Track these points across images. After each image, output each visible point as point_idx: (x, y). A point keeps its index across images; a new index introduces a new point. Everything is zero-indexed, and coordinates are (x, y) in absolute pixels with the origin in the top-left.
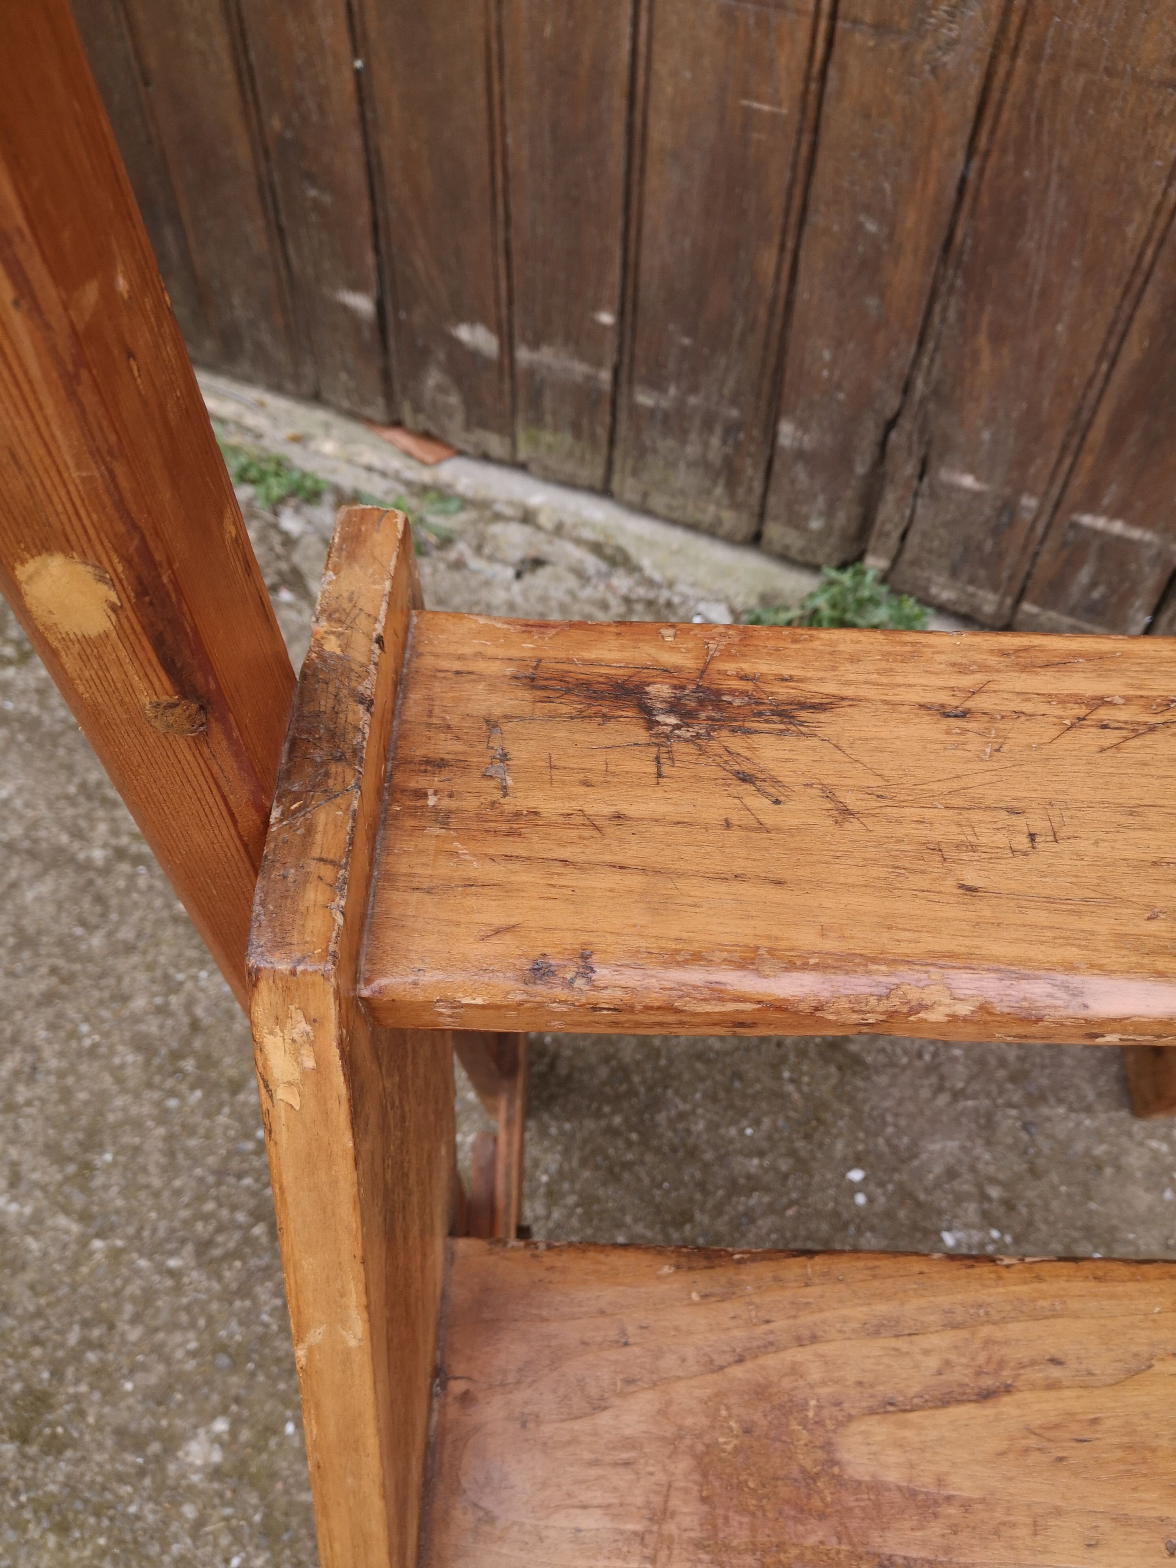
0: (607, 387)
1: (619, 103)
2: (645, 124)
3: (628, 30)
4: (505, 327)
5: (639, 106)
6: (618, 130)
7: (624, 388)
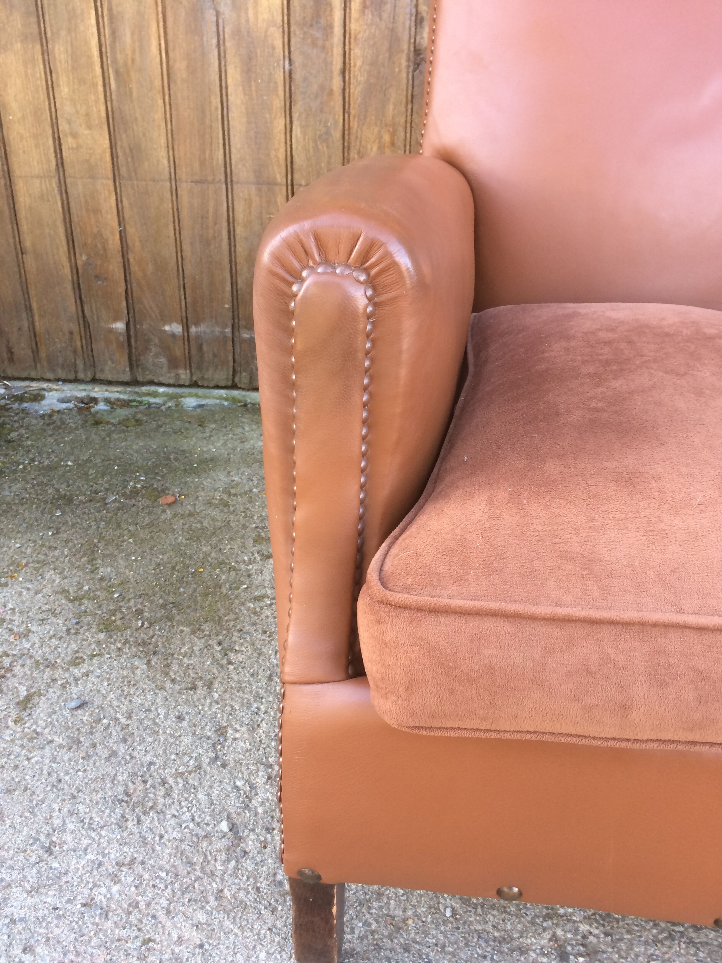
0: (230, 335)
1: (225, 224)
2: (234, 230)
3: (225, 200)
4: (185, 320)
5: (231, 225)
6: (225, 233)
7: (237, 334)
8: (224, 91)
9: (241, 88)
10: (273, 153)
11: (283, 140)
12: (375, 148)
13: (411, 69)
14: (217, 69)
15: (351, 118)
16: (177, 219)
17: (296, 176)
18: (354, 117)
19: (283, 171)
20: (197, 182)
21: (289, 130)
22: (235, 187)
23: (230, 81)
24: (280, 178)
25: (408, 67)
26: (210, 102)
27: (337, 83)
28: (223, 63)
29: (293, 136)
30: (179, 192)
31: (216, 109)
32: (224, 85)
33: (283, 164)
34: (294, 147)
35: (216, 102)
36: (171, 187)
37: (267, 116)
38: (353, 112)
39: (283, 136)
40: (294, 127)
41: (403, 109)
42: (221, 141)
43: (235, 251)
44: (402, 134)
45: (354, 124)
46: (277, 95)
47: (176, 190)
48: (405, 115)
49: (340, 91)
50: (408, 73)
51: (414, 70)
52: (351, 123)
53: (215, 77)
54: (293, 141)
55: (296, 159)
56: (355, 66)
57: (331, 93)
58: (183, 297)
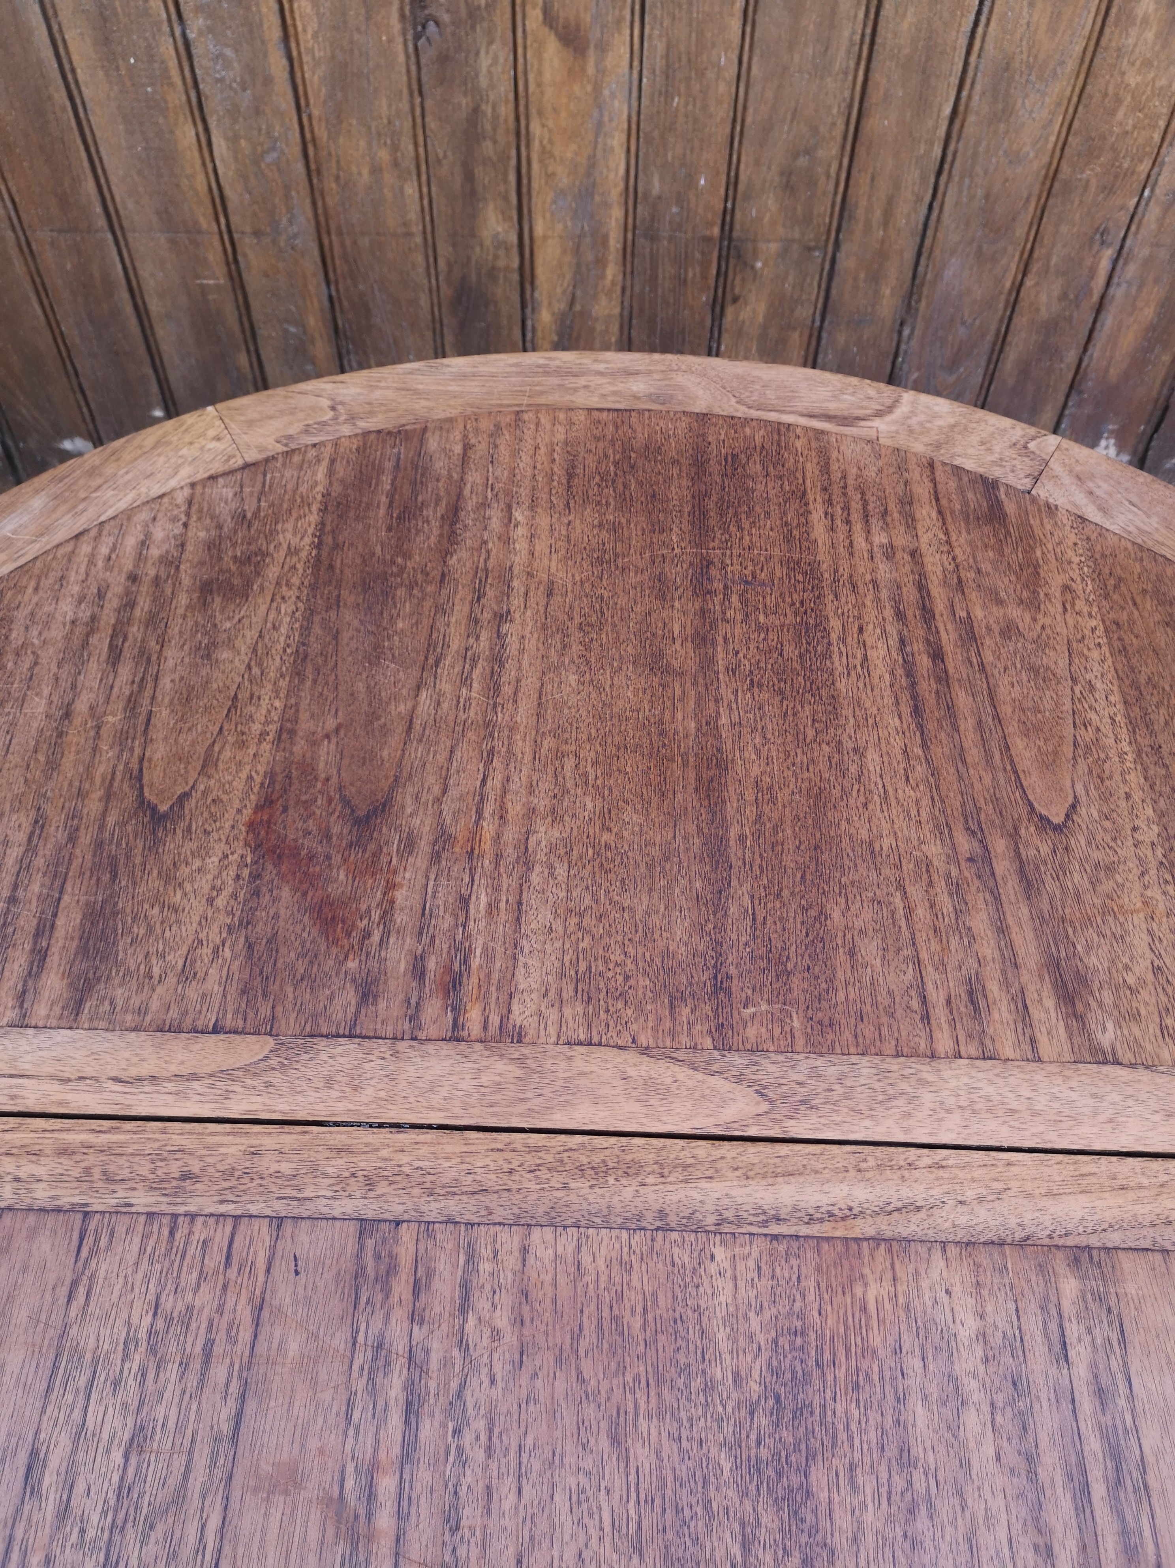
8: (70, 76)
9: (100, 73)
10: (185, 182)
11: (198, 162)
12: (365, 172)
13: (410, 36)
14: (47, 40)
15: (315, 123)
16: (41, 289)
17: (233, 219)
18: (320, 120)
19: (210, 210)
20: (60, 231)
21: (206, 144)
22: (130, 236)
23: (75, 58)
24: (206, 222)
25: (404, 33)
26: (50, 97)
27: (277, 64)
28: (55, 28)
29: (216, 154)
30: (34, 246)
31: (64, 109)
32: (67, 67)
33: (207, 201)
34: (220, 172)
35: (60, 96)
36: (17, 238)
37: (161, 120)
38: (316, 113)
39: (196, 154)
40: (214, 139)
41: (405, 106)
42: (86, 164)
43: (153, 334)
44: (411, 147)
45: (322, 133)
46: (171, 85)
47: (29, 244)
48: (410, 119)
49: (286, 75)
50: (405, 42)
51: (417, 37)
52: (316, 130)
53: (47, 53)
54: (218, 162)
55: (228, 192)
56: (305, 31)
57: (268, 81)
58: (83, 403)
